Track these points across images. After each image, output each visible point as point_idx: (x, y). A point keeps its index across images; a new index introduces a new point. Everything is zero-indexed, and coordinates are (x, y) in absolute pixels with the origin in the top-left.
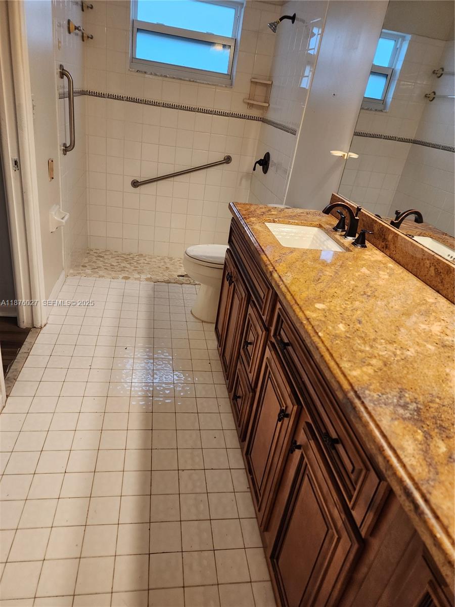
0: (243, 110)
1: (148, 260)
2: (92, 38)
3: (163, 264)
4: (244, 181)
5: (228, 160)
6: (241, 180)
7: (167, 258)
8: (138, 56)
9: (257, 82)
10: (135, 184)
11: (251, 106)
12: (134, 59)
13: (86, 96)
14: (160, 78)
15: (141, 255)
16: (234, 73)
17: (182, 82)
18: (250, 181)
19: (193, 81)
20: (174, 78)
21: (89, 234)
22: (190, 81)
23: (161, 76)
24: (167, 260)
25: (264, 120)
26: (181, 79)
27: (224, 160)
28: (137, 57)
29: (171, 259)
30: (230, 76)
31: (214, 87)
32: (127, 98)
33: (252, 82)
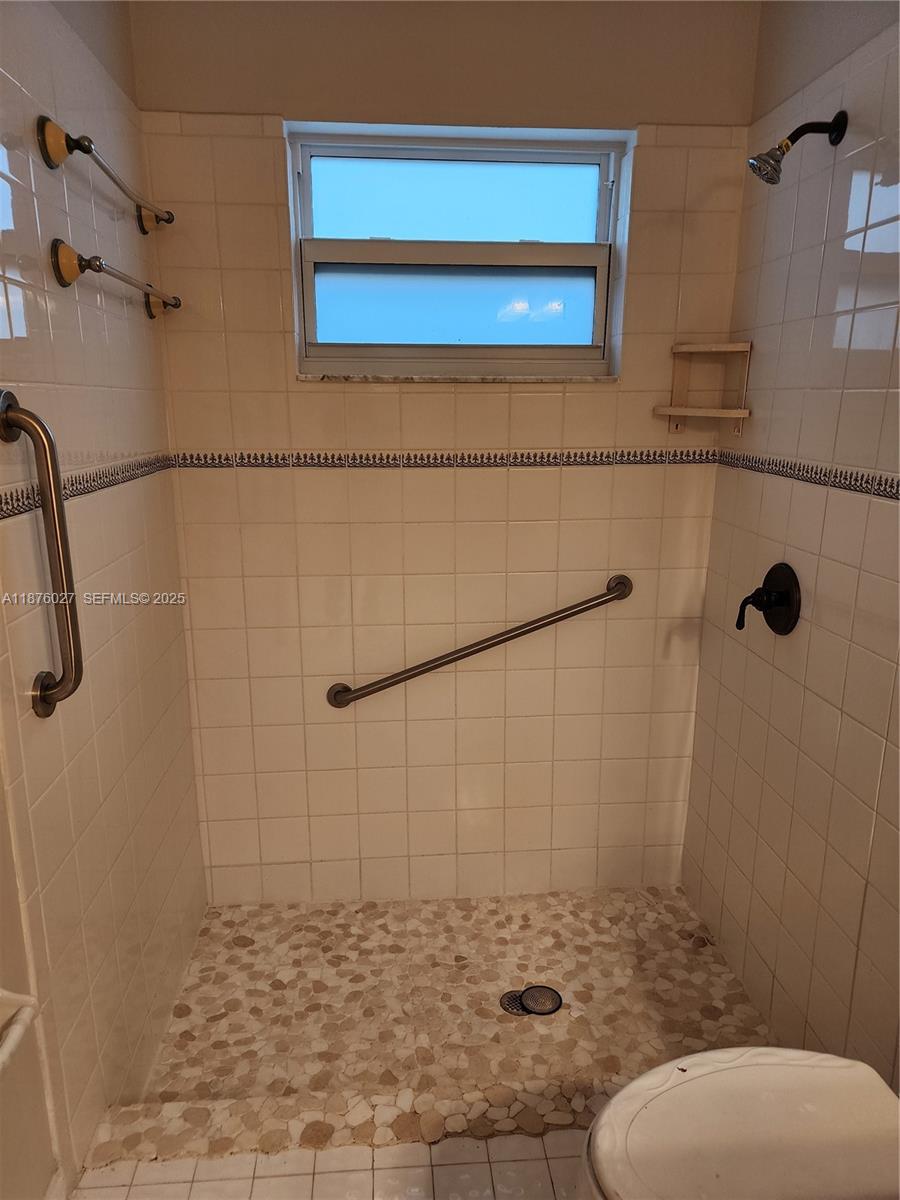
0: (656, 438)
1: (394, 928)
2: (177, 305)
3: (442, 940)
4: (677, 642)
5: (620, 587)
6: (668, 640)
7: (453, 906)
8: (323, 336)
9: (691, 353)
10: (340, 696)
11: (678, 423)
12: (311, 348)
13: (175, 472)
14: (395, 388)
15: (370, 908)
16: (618, 340)
17: (462, 388)
18: (695, 642)
19: (494, 381)
20: (434, 381)
21: (207, 863)
22: (484, 381)
23: (396, 381)
24: (455, 918)
25: (725, 460)
26: (455, 381)
27: (609, 589)
28: (319, 342)
29: (466, 907)
30: (601, 349)
31: (559, 387)
32: (298, 458)
33: (676, 355)
